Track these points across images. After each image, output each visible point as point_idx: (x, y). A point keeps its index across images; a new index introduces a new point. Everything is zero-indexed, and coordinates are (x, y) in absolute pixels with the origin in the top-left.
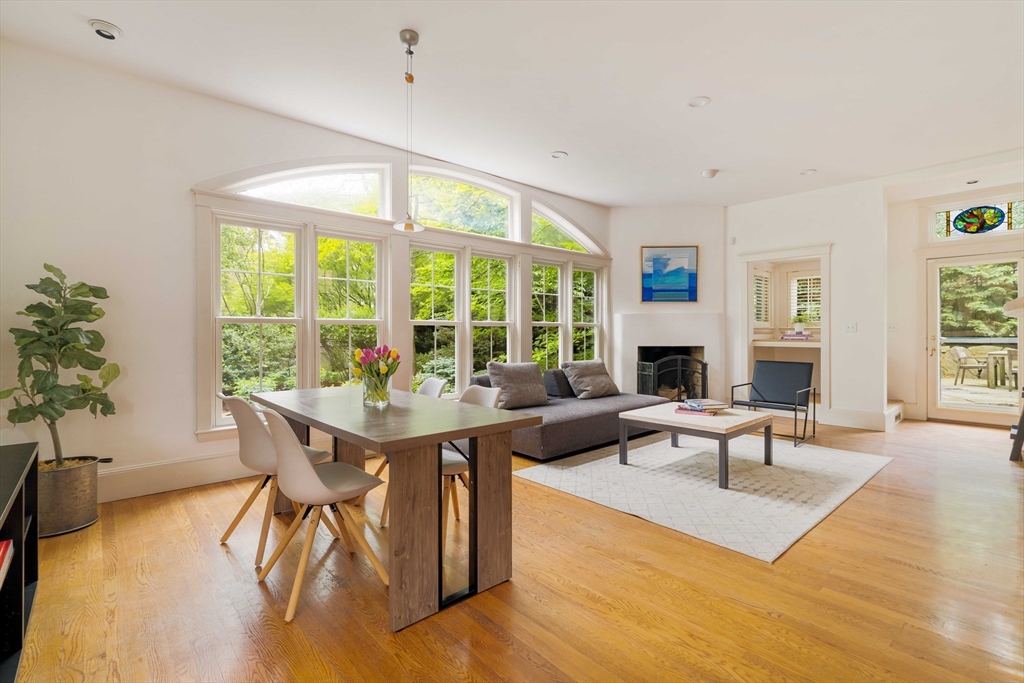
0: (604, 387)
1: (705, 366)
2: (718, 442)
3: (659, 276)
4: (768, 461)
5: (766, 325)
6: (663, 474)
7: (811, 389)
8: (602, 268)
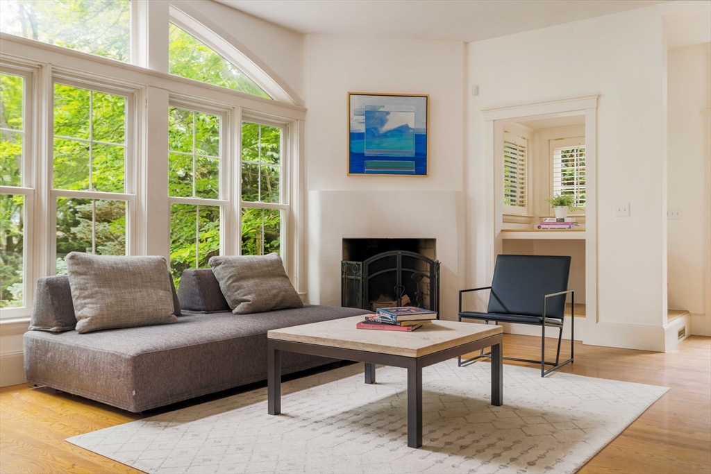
0: (275, 296)
1: (435, 266)
2: (406, 369)
3: (374, 136)
4: (496, 399)
5: (522, 211)
6: (328, 428)
7: (568, 292)
8: (291, 122)
